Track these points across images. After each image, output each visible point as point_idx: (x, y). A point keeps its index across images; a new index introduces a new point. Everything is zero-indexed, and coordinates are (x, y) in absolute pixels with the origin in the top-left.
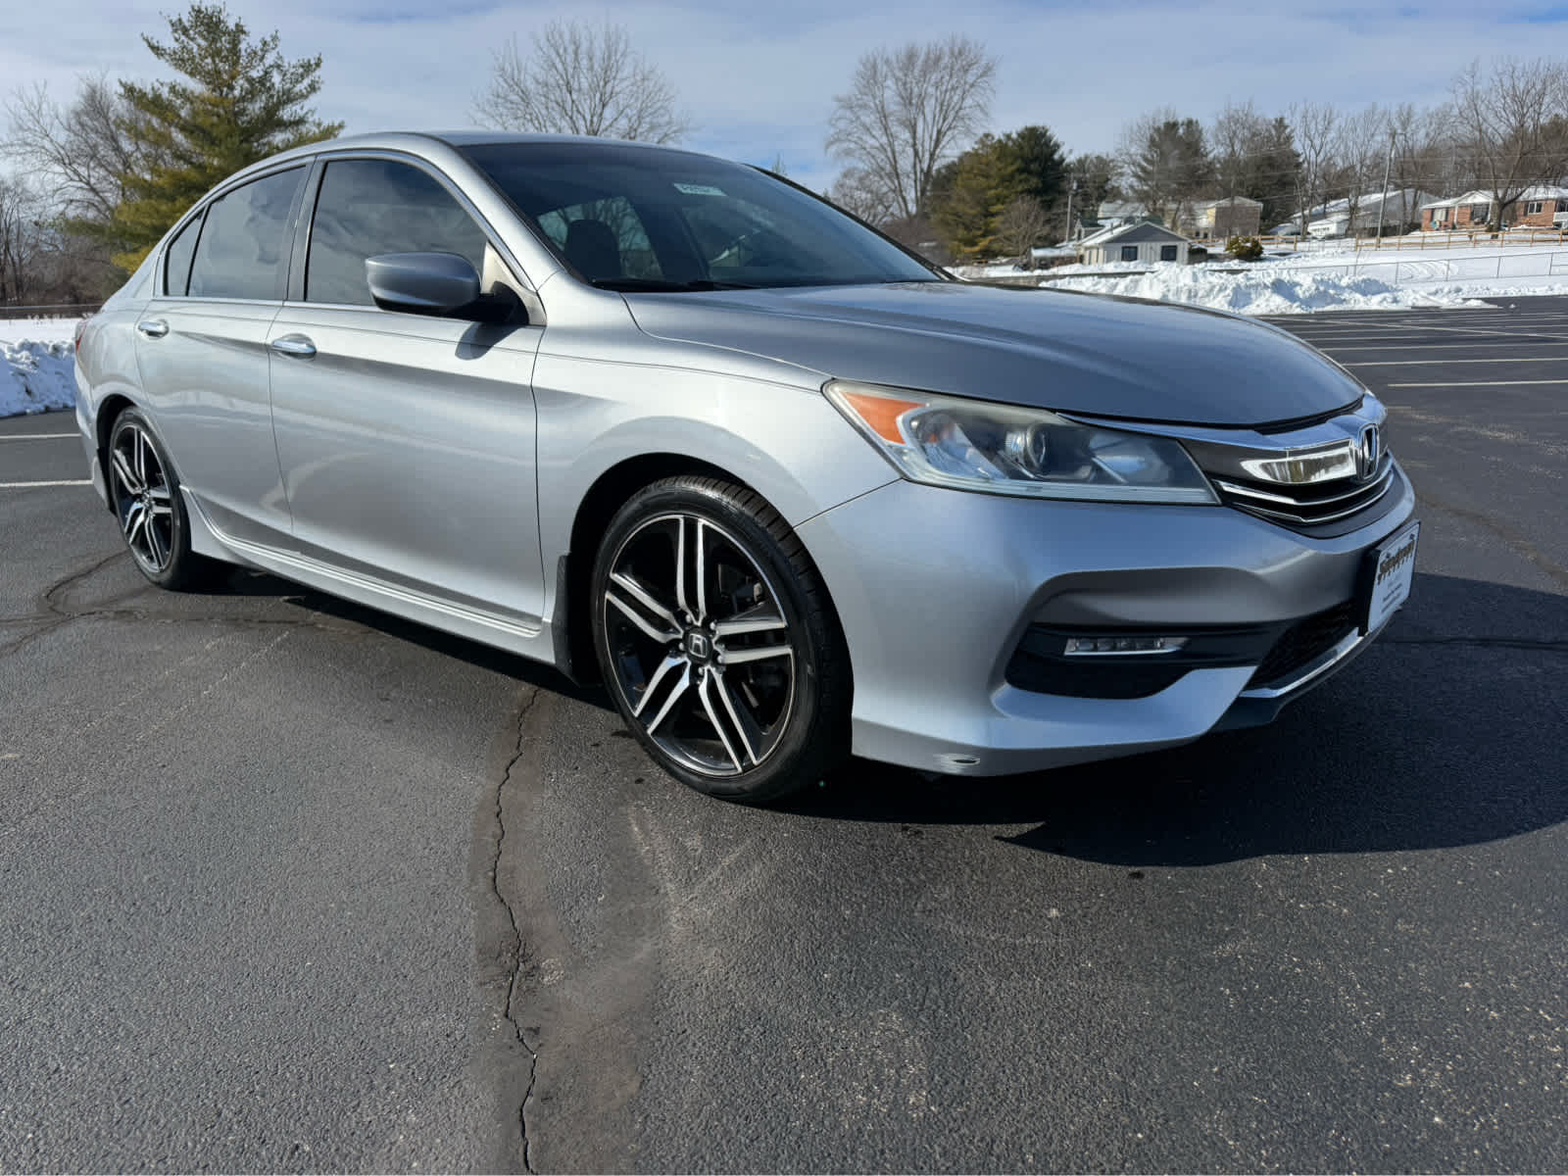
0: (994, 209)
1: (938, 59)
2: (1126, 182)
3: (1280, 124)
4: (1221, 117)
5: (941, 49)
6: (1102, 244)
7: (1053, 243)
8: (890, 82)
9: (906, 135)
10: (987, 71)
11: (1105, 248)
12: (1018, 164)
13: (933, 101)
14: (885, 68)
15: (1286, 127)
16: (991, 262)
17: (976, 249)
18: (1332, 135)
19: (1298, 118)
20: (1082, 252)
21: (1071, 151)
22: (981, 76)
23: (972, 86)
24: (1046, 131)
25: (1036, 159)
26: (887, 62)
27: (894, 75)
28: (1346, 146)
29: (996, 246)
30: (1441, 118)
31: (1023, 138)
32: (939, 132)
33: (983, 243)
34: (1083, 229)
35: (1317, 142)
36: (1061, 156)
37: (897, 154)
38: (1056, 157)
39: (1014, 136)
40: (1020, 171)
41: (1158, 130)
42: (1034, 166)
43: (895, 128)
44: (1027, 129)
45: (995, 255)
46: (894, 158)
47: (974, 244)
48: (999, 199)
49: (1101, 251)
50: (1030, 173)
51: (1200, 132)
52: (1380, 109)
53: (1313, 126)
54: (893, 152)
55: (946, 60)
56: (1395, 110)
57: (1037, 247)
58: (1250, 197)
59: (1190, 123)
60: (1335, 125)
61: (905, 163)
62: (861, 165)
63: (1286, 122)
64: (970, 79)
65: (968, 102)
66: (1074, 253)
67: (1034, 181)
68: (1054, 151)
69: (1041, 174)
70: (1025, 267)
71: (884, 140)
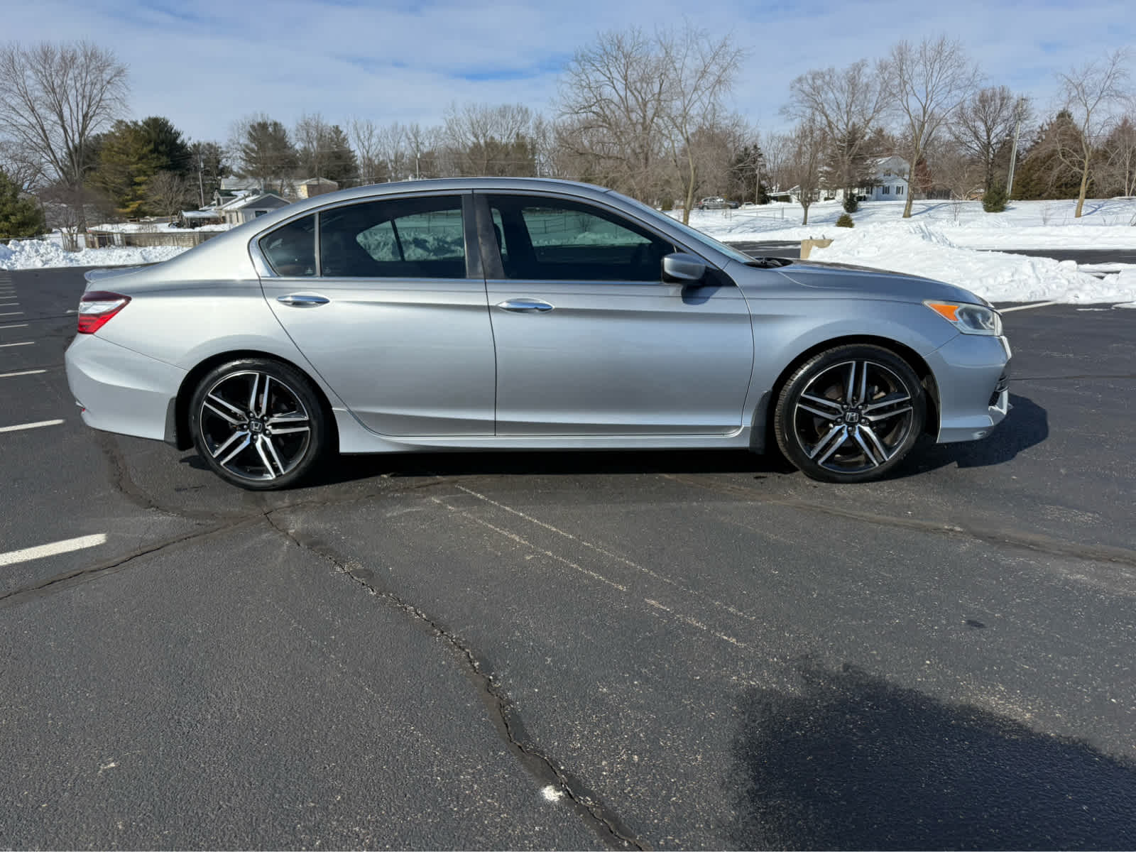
0: (137, 179)
1: (73, 59)
2: (236, 162)
3: (337, 130)
4: (300, 122)
5: (75, 51)
6: (239, 208)
7: (195, 208)
8: (29, 72)
9: (55, 118)
10: (120, 72)
11: (242, 212)
12: (151, 146)
13: (74, 91)
14: (23, 60)
15: (341, 132)
16: (142, 220)
17: (128, 210)
18: (374, 140)
19: (351, 126)
20: (223, 214)
21: (190, 139)
22: (115, 76)
23: (108, 82)
24: (167, 122)
25: (163, 142)
26: (24, 54)
27: (32, 67)
28: (384, 149)
29: (145, 208)
30: (436, 133)
31: (148, 126)
32: (85, 116)
33: (134, 206)
34: (221, 198)
35: (366, 144)
36: (183, 142)
37: (47, 132)
38: (179, 142)
39: (140, 123)
40: (152, 152)
41: (252, 127)
42: (162, 148)
43: (42, 111)
44: (149, 118)
45: (144, 214)
46: (46, 136)
47: (127, 207)
48: (141, 172)
49: (240, 214)
50: (159, 152)
51: (285, 131)
52: (400, 125)
53: (361, 134)
54: (44, 131)
55: (81, 60)
56: (408, 127)
57: (186, 210)
58: (327, 178)
59: (275, 124)
60: (375, 133)
61: (57, 140)
62: (14, 139)
63: (341, 129)
64: (106, 77)
65: (107, 95)
66: (217, 215)
67: (164, 160)
68: (176, 138)
69: (169, 154)
70: (179, 225)
71: (34, 121)
